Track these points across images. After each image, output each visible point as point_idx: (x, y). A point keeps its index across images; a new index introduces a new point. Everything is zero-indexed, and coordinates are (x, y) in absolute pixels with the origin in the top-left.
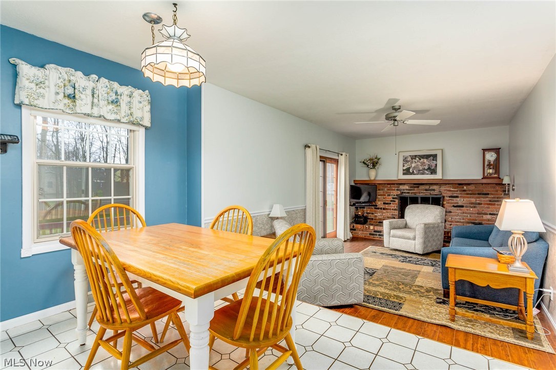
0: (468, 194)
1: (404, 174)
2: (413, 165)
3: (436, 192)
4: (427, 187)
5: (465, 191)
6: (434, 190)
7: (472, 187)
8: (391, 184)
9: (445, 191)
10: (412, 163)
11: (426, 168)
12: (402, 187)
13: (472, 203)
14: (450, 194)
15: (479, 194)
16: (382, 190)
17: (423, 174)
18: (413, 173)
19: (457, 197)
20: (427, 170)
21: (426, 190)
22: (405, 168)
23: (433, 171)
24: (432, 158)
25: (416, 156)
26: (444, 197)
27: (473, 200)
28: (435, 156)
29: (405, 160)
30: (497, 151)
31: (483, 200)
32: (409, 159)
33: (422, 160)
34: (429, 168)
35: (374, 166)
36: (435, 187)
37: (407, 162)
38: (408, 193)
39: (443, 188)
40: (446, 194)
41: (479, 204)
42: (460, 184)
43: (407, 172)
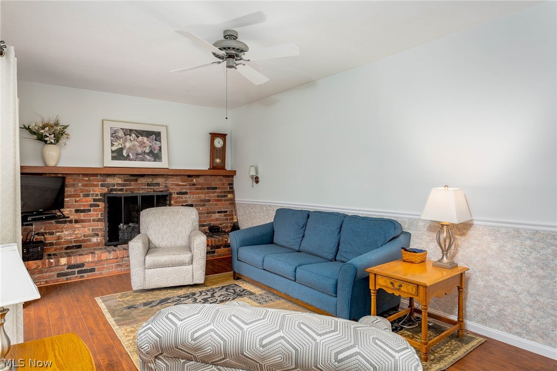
0: (197, 189)
1: (114, 158)
2: (128, 145)
3: (161, 188)
4: (149, 180)
5: (194, 185)
6: (158, 184)
7: (201, 180)
8: (88, 174)
9: (173, 186)
10: (125, 141)
11: (147, 150)
12: (110, 181)
13: (202, 201)
14: (178, 189)
15: (208, 188)
16: (73, 185)
17: (143, 160)
18: (127, 158)
19: (186, 193)
20: (148, 154)
21: (148, 185)
22: (114, 148)
23: (157, 157)
24: (154, 137)
25: (131, 130)
26: (171, 194)
27: (203, 196)
28: (158, 135)
29: (114, 135)
30: (223, 136)
31: (213, 195)
32: (121, 134)
33: (140, 138)
34: (151, 153)
35: (57, 140)
36: (160, 180)
37: (118, 138)
38: (122, 190)
39: (171, 182)
40: (174, 190)
41: (209, 201)
42: (189, 176)
43: (118, 155)
